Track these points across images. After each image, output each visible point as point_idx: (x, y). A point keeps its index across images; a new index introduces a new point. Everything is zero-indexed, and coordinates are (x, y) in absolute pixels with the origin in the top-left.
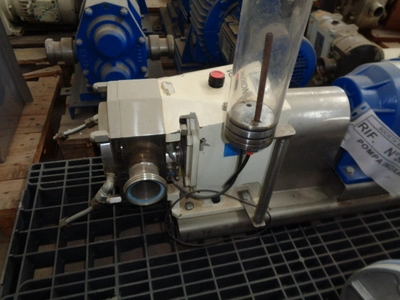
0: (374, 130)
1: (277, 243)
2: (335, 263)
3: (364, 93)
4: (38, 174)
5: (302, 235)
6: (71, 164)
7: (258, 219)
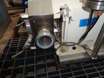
4: (10, 42)
6: (21, 39)
7: (94, 55)
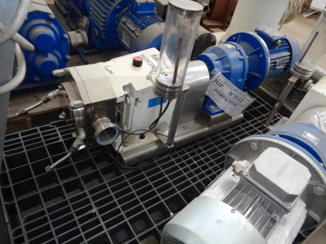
0: (222, 83)
1: (180, 157)
2: (212, 160)
3: (214, 63)
5: (192, 150)
7: (169, 143)
